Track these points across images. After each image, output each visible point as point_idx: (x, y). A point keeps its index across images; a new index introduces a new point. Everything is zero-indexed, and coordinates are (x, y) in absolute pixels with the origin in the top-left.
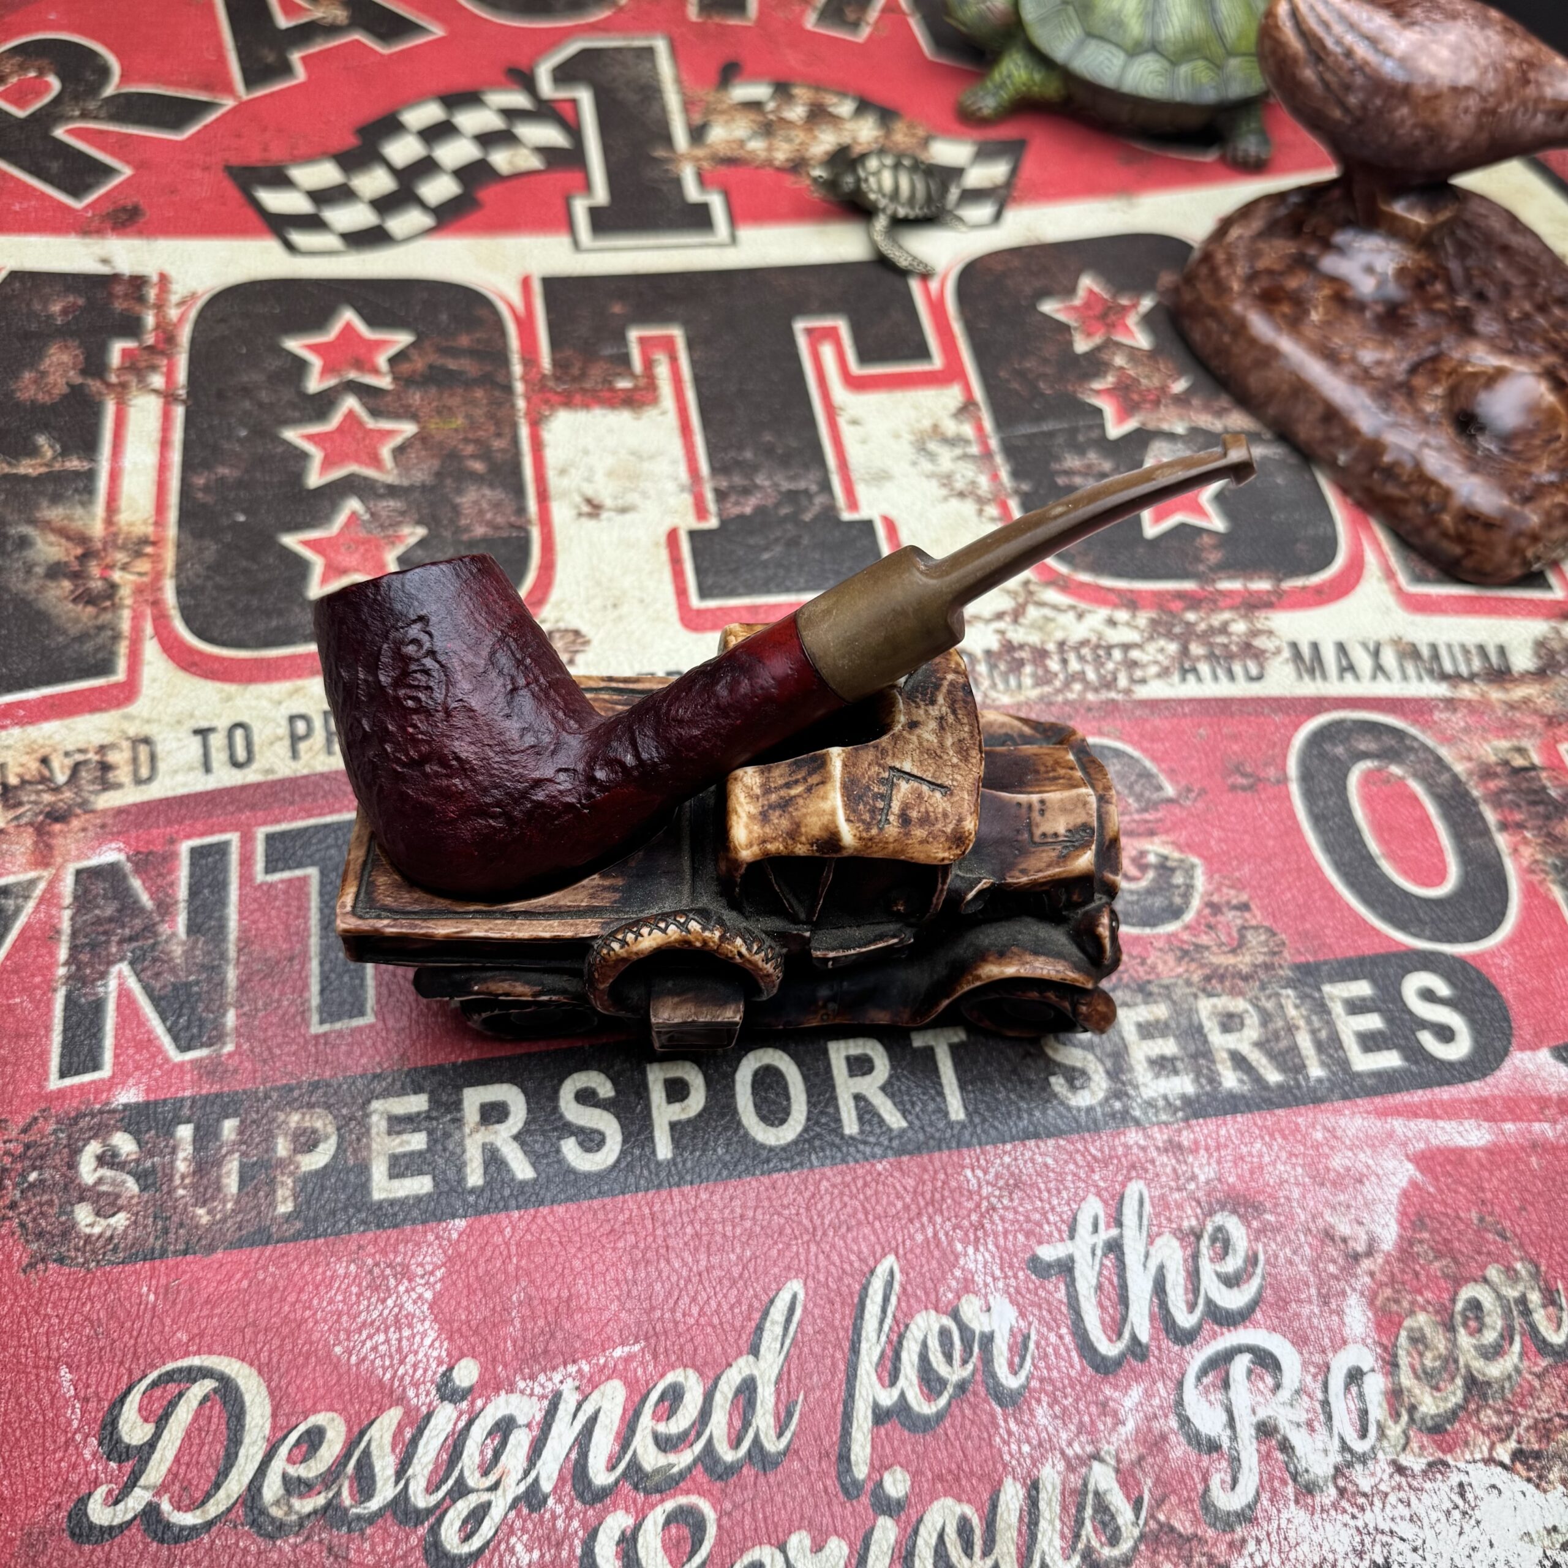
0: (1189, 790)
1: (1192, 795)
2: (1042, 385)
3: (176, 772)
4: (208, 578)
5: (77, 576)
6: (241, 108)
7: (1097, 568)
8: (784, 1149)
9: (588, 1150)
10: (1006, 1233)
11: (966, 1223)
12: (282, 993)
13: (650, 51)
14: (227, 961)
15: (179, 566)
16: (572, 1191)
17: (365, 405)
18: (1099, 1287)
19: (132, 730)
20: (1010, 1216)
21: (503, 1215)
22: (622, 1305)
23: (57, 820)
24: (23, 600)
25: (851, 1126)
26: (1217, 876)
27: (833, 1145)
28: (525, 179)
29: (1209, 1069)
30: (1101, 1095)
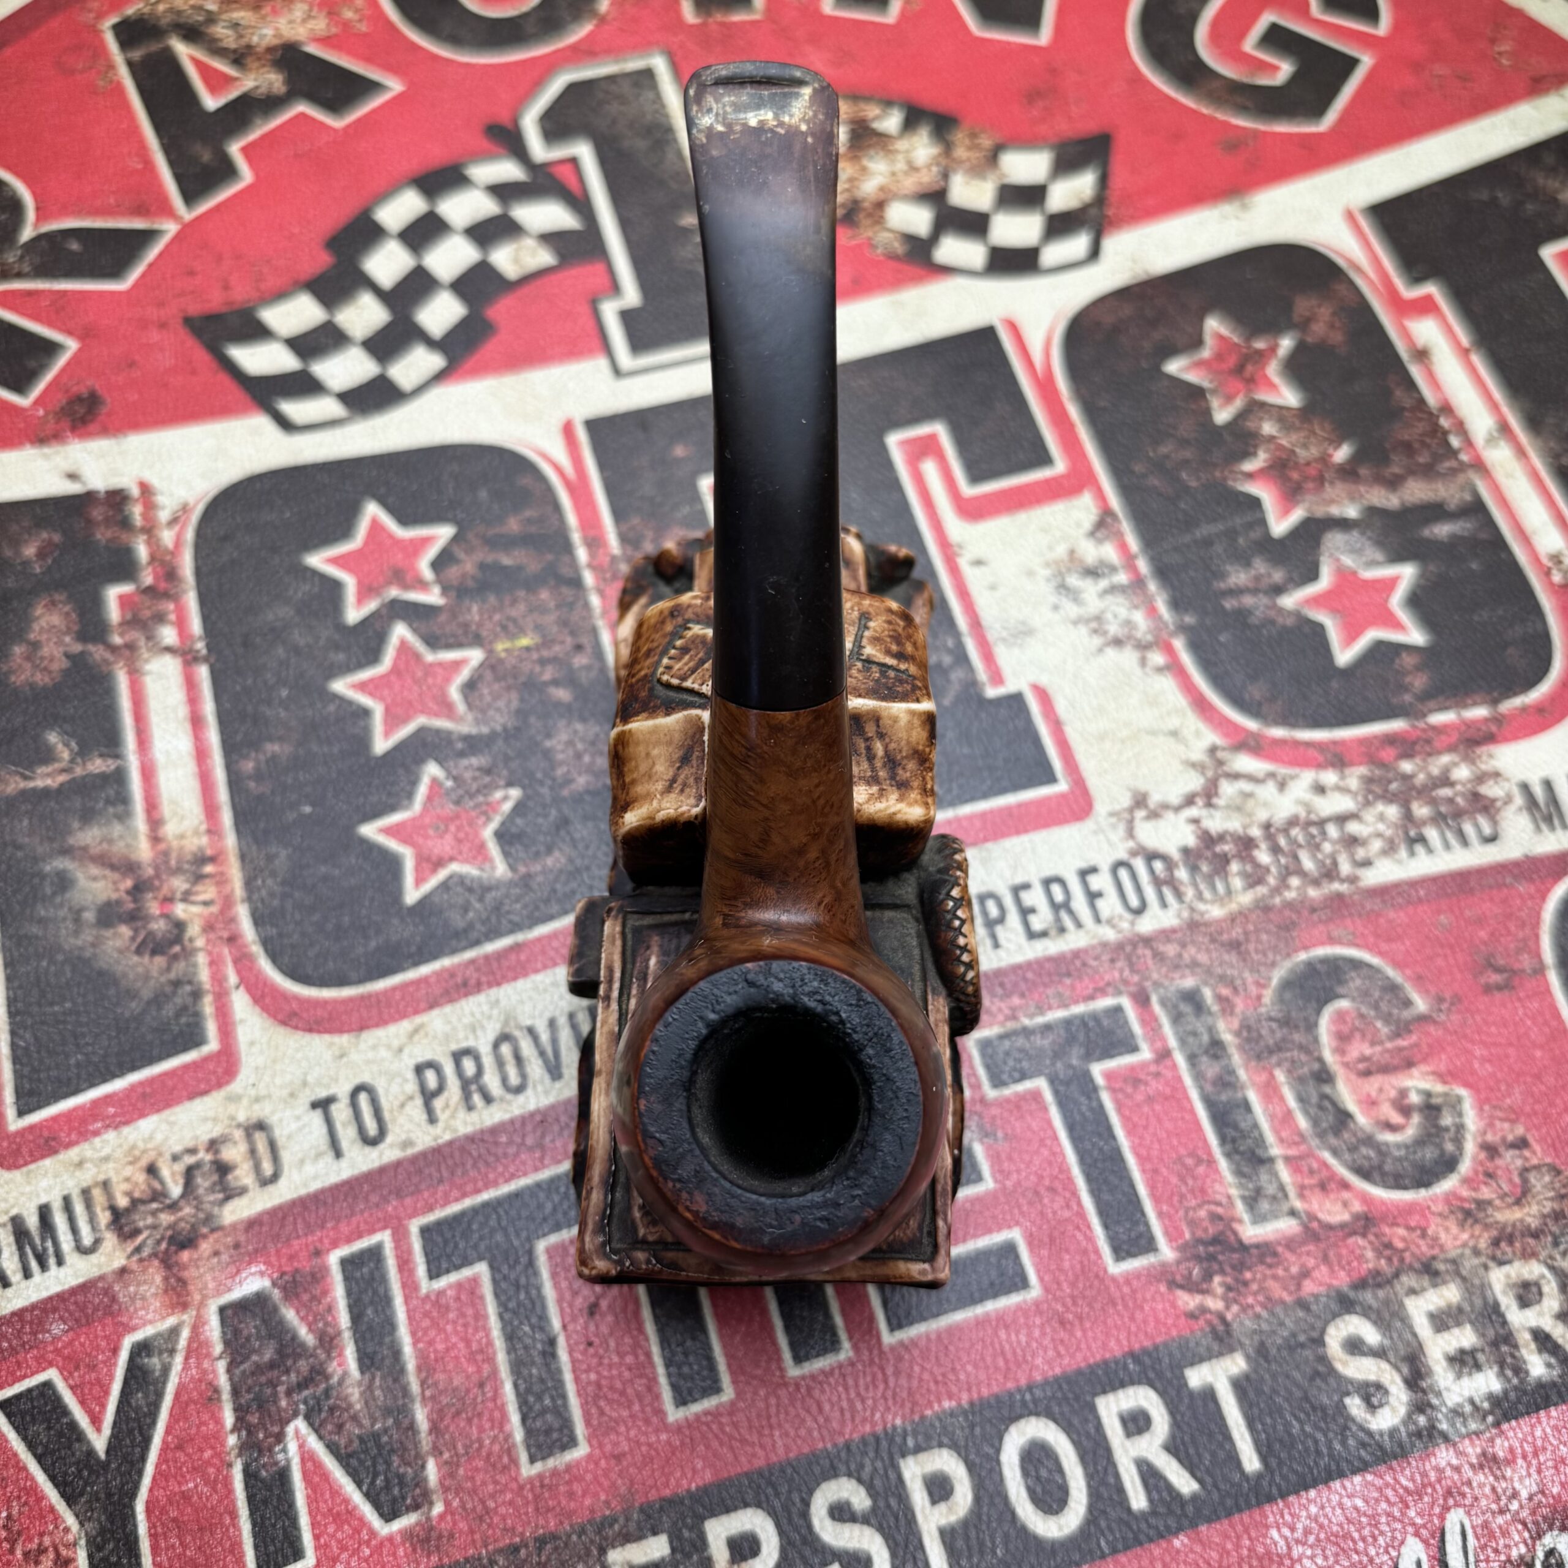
0: (1440, 1000)
1: (1444, 1006)
2: (1184, 475)
3: (302, 1162)
4: (284, 896)
5: (135, 917)
6: (187, 229)
7: (1288, 719)
8: (1069, 1540)
12: (481, 1430)
13: (647, 76)
14: (413, 1401)
15: (248, 884)
17: (415, 630)
19: (242, 1117)
23: (183, 1246)
24: (79, 958)
25: (1138, 1501)
26: (1487, 1108)
27: (1121, 1524)
28: (539, 282)
29: (1513, 1356)
30: (1402, 1411)
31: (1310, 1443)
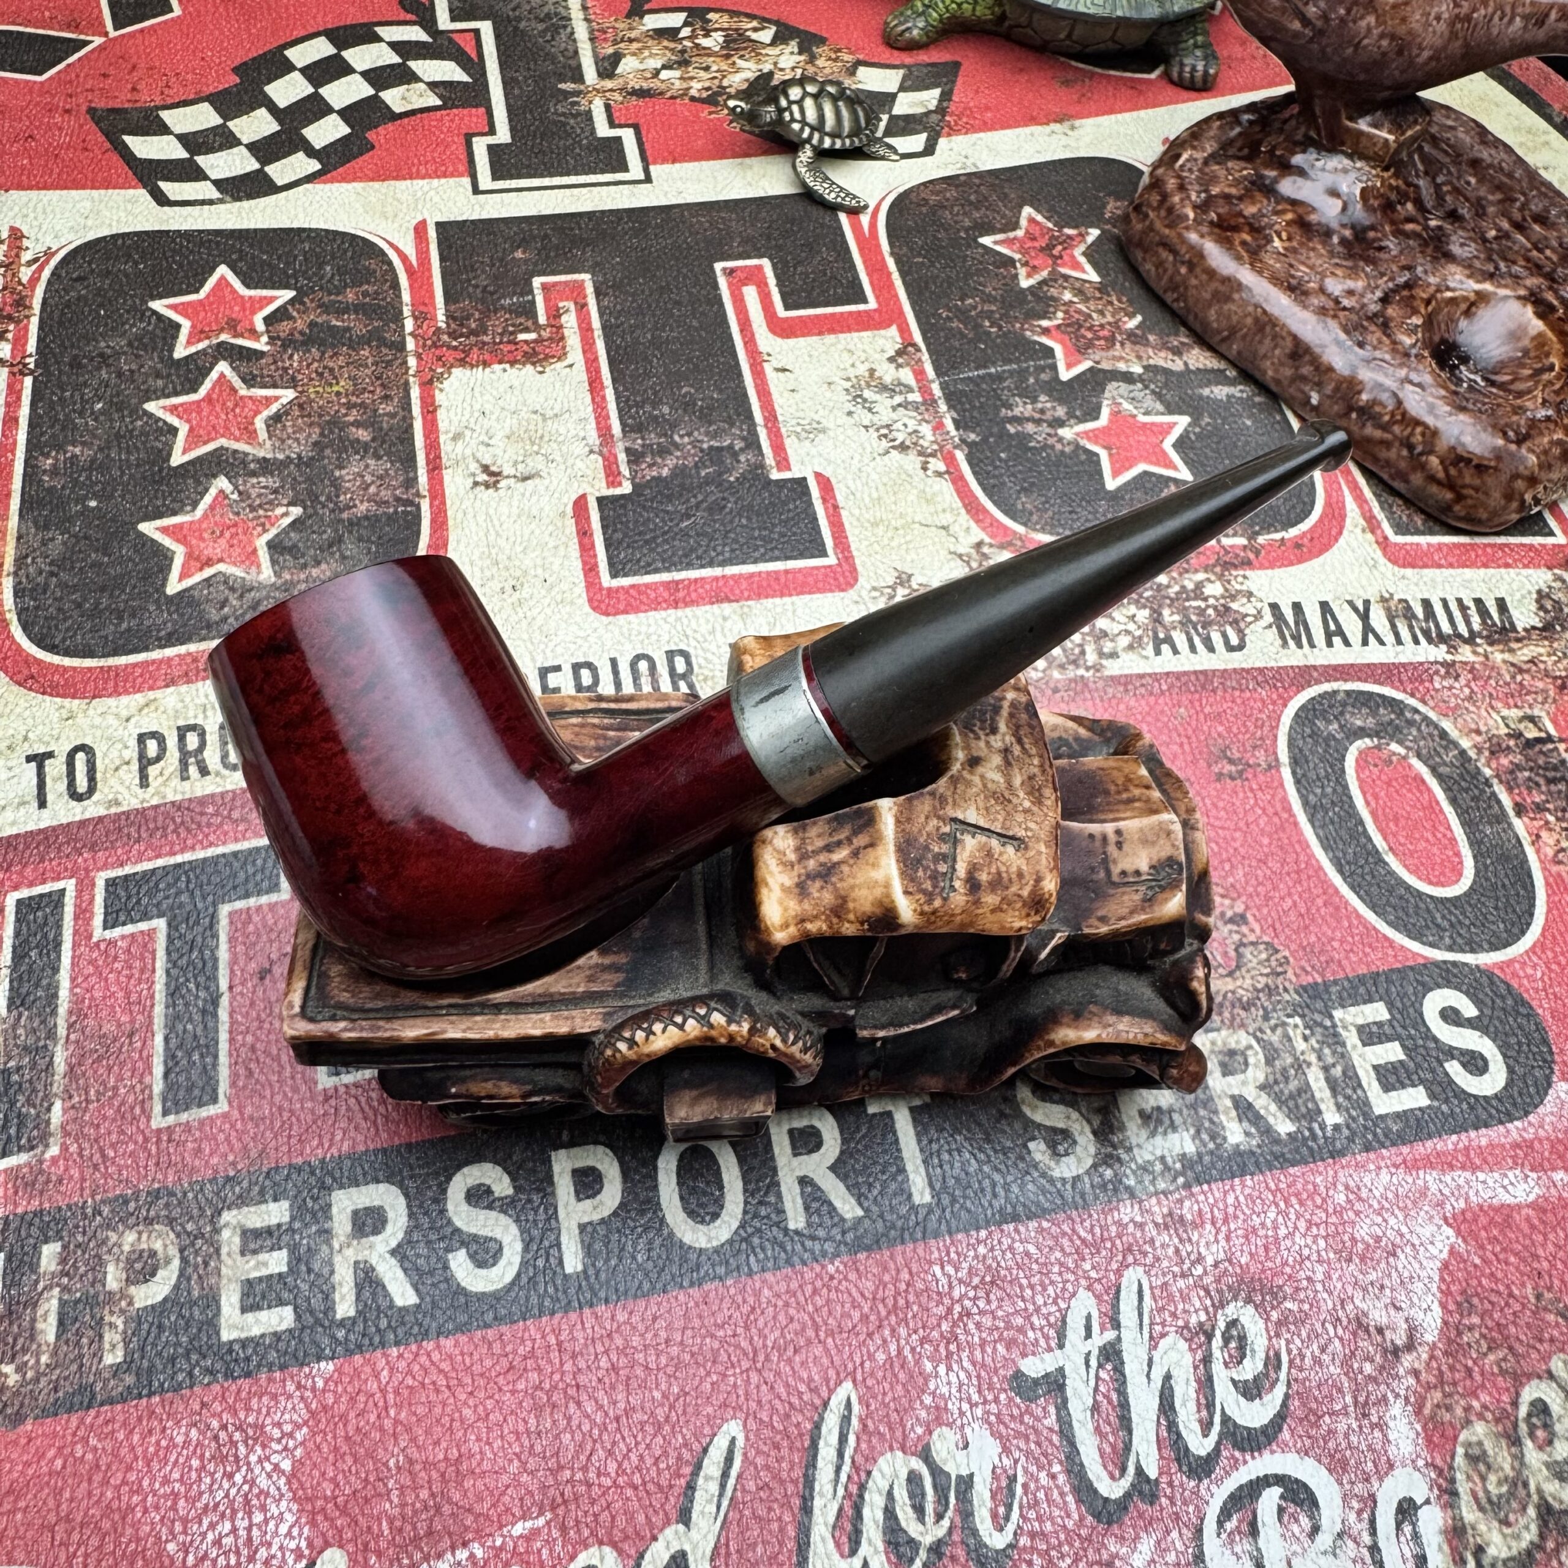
2: (986, 323)
6: (109, 43)
8: (716, 1251)
9: (481, 1264)
10: (983, 1343)
11: (935, 1334)
12: (119, 1079)
16: (462, 1318)
17: (237, 370)
18: (1095, 1408)
20: (987, 1321)
21: (379, 1353)
22: (524, 1464)
25: (796, 1219)
27: (775, 1241)
29: (1211, 1121)
30: (1089, 1162)
31: (986, 1183)
